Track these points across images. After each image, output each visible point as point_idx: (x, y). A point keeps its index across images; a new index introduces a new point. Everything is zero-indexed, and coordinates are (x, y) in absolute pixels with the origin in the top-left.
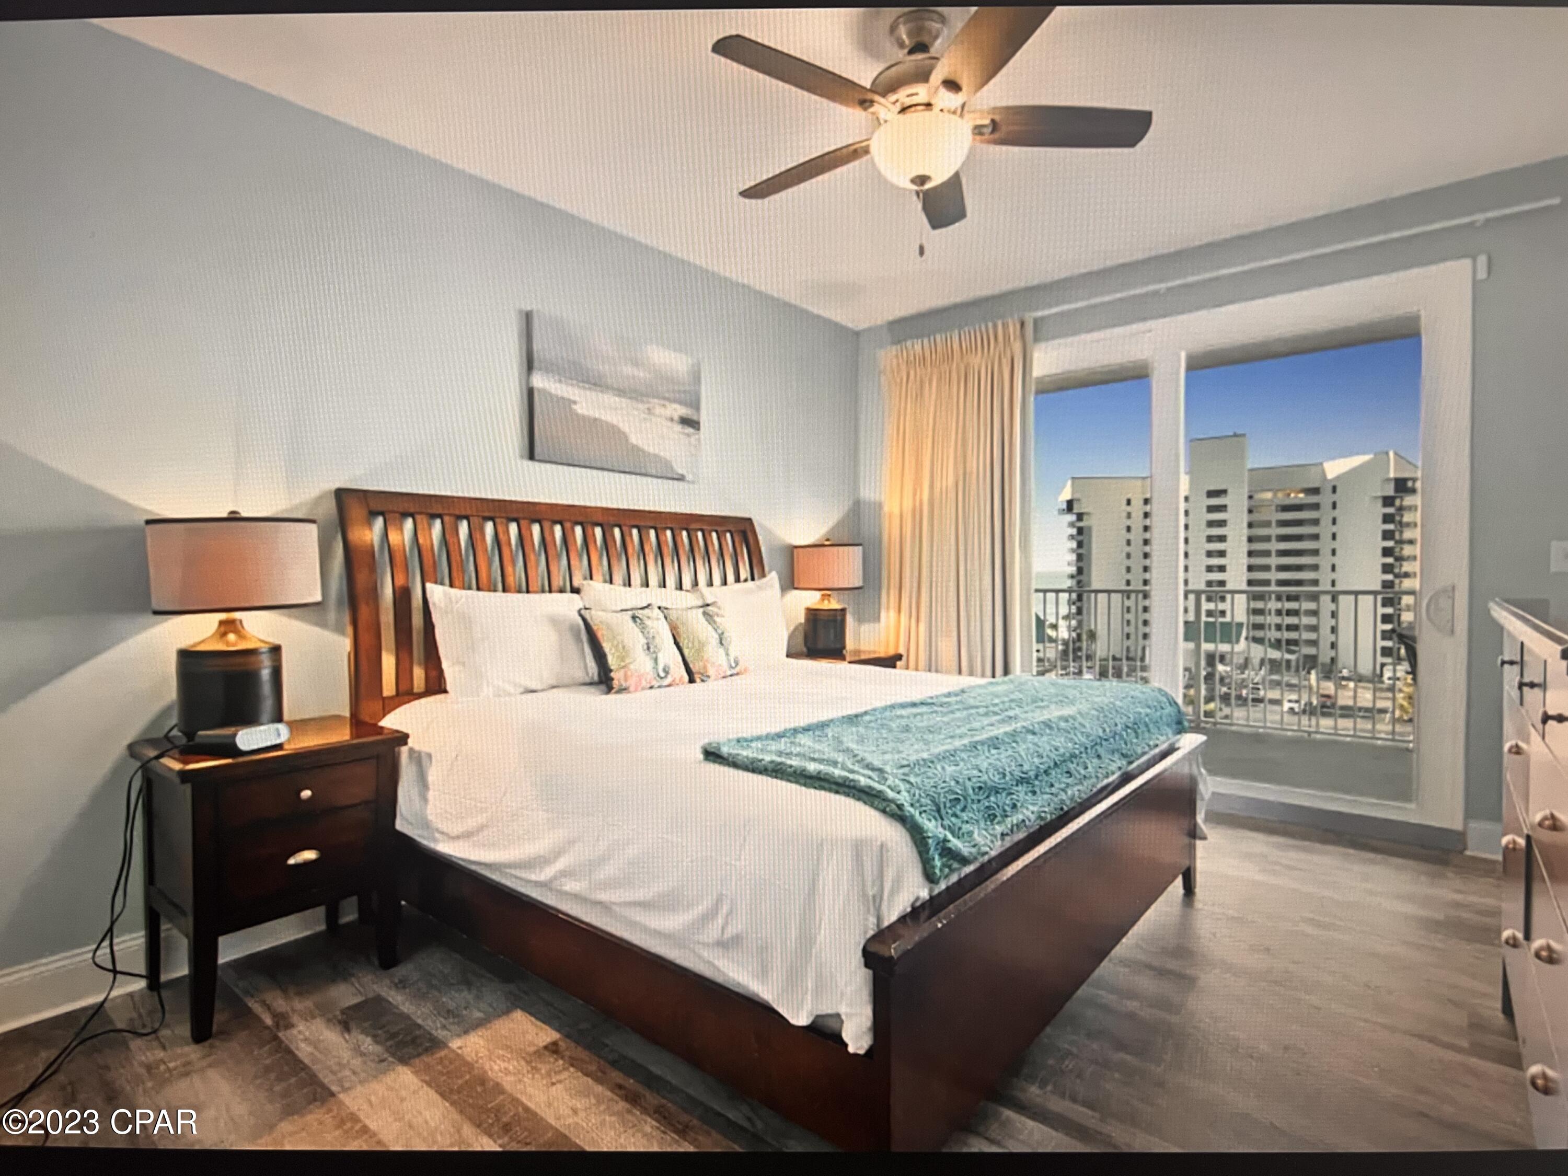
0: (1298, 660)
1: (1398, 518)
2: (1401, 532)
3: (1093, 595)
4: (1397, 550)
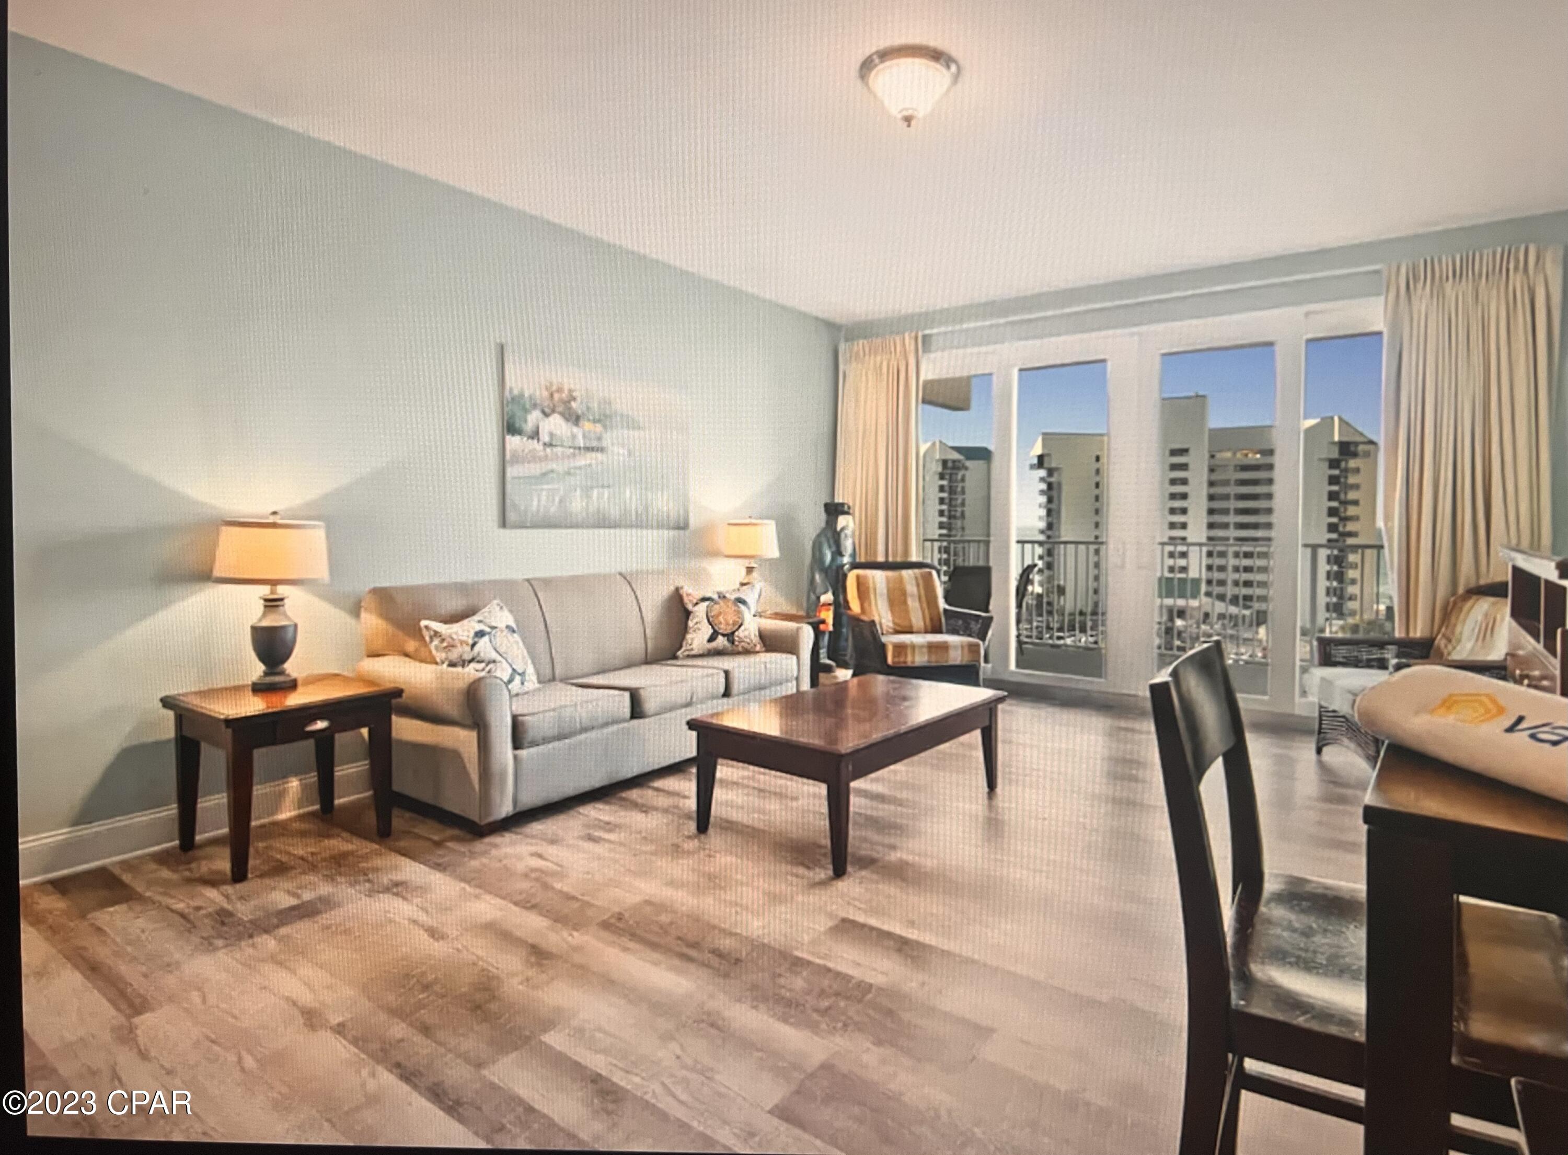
0: (1252, 614)
1: (1342, 480)
2: (1346, 494)
3: (1062, 546)
4: (1342, 509)
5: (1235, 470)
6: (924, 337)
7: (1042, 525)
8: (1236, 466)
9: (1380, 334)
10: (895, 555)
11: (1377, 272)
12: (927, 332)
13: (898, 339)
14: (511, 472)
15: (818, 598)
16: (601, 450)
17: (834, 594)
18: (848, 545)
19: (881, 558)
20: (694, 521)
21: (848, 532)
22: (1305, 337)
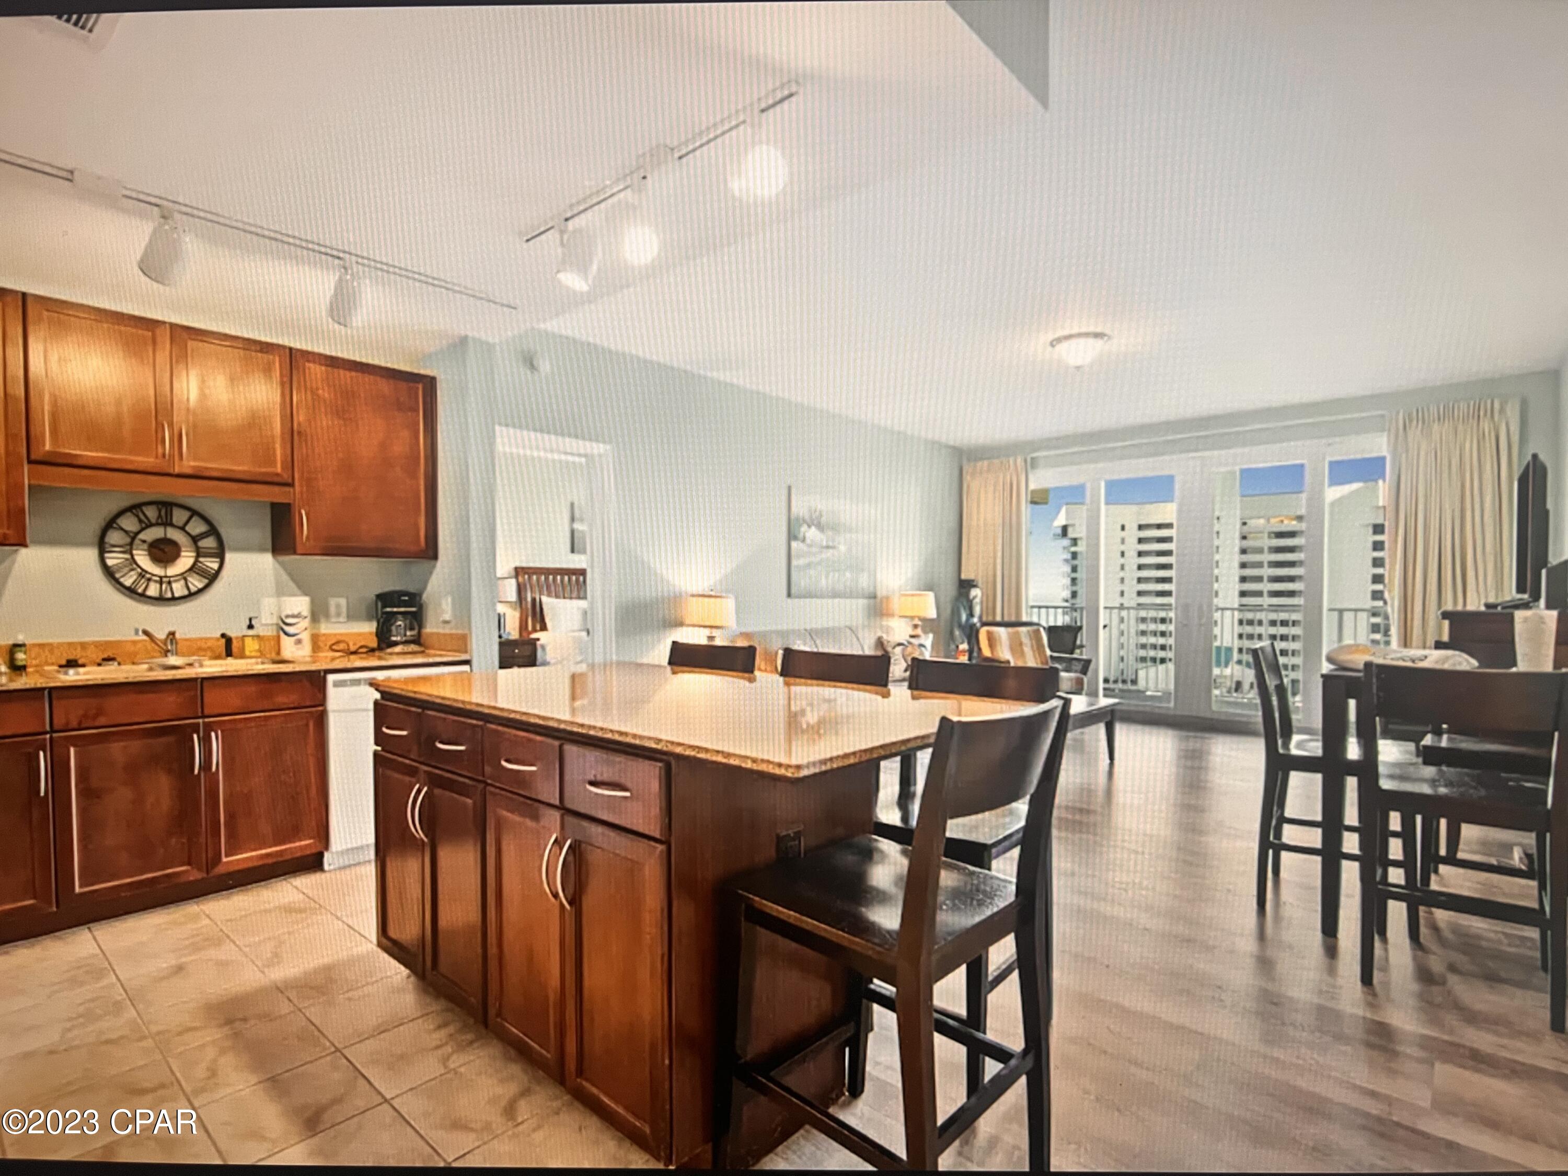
5: (1269, 537)
6: (1032, 459)
7: (1067, 594)
8: (1270, 533)
9: (1383, 459)
10: (1010, 615)
11: (1383, 416)
12: (1035, 455)
13: (1011, 460)
14: (794, 563)
15: (957, 647)
16: (833, 547)
17: (969, 643)
18: (977, 610)
19: (998, 618)
20: (879, 594)
21: (977, 600)
22: (1328, 459)
